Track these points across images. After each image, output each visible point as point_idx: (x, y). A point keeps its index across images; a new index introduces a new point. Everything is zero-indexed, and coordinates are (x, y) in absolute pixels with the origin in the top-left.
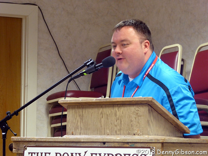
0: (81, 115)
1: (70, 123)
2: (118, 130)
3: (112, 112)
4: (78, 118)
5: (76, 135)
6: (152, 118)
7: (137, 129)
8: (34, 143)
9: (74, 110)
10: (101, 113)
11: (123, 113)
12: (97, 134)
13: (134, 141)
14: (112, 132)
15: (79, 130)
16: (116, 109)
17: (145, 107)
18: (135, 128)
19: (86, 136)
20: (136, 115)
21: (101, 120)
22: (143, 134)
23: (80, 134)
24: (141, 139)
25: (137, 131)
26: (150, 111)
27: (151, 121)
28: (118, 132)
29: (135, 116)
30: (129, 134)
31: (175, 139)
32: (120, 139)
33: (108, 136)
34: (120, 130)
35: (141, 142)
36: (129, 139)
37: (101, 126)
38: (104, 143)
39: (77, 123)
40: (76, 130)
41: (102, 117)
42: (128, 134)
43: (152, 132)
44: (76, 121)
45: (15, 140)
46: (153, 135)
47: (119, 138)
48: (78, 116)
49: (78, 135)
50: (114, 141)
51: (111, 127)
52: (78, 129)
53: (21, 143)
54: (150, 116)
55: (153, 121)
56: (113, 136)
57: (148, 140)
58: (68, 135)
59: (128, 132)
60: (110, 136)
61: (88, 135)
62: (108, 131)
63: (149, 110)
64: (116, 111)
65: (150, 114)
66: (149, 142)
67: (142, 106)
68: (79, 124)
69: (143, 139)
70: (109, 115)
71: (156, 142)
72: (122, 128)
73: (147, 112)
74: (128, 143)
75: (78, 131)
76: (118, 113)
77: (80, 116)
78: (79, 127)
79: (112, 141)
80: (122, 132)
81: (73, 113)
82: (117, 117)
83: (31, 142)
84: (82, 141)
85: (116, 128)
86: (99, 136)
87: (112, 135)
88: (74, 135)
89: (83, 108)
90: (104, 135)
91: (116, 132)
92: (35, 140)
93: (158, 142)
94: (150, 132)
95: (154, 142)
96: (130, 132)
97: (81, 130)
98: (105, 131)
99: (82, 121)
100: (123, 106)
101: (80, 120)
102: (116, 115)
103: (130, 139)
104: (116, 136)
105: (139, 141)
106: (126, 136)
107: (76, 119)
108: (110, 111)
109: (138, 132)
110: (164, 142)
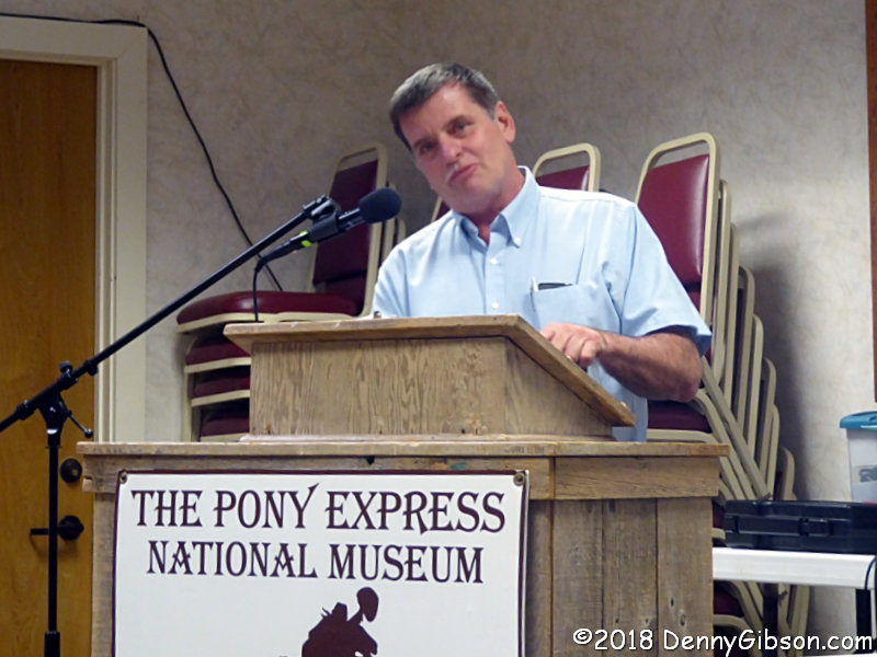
0: (297, 372)
1: (261, 396)
2: (411, 419)
3: (391, 362)
4: (287, 382)
5: (279, 434)
6: (518, 379)
7: (471, 415)
8: (151, 461)
9: (272, 358)
10: (360, 366)
11: (426, 364)
12: (347, 431)
13: (464, 453)
14: (393, 423)
15: (291, 418)
16: (406, 352)
17: (495, 346)
18: (464, 412)
19: (311, 437)
20: (468, 372)
21: (358, 385)
22: (490, 431)
23: (293, 432)
24: (484, 447)
25: (470, 421)
26: (514, 358)
27: (516, 388)
28: (412, 425)
29: (465, 374)
30: (446, 430)
31: (590, 445)
32: (421, 447)
33: (382, 437)
34: (418, 418)
35: (487, 453)
36: (447, 447)
37: (360, 407)
38: (371, 459)
39: (284, 398)
40: (280, 419)
41: (363, 378)
42: (444, 431)
43: (518, 424)
44: (279, 390)
45: (90, 452)
46: (520, 433)
47: (416, 444)
48: (285, 374)
49: (285, 434)
50: (401, 453)
51: (390, 407)
52: (287, 415)
53: (108, 460)
54: (512, 373)
55: (520, 387)
56: (396, 437)
57: (508, 448)
58: (254, 434)
59: (442, 424)
60: (389, 437)
61: (319, 433)
62: (381, 422)
63: (508, 355)
64: (404, 357)
65: (512, 367)
66: (510, 454)
67: (488, 343)
68: (289, 399)
69: (492, 447)
70: (385, 370)
71: (534, 454)
72: (424, 412)
73: (504, 360)
74: (444, 458)
75: (287, 422)
76: (412, 366)
77: (291, 374)
78: (291, 408)
79: (395, 454)
80: (425, 426)
81: (269, 364)
82: (410, 376)
83: (139, 457)
84: (302, 453)
85: (404, 414)
86: (354, 438)
87: (392, 433)
88: (274, 434)
89: (301, 350)
90: (369, 433)
91: (406, 424)
92: (153, 453)
93: (540, 454)
94: (513, 423)
95: (526, 453)
96: (449, 423)
97: (295, 419)
98: (370, 421)
99: (300, 390)
100: (426, 344)
101: (292, 388)
102: (404, 370)
103: (451, 446)
104: (407, 437)
105: (481, 453)
106: (436, 437)
107: (279, 385)
108: (386, 360)
109: (474, 423)
110: (559, 454)
